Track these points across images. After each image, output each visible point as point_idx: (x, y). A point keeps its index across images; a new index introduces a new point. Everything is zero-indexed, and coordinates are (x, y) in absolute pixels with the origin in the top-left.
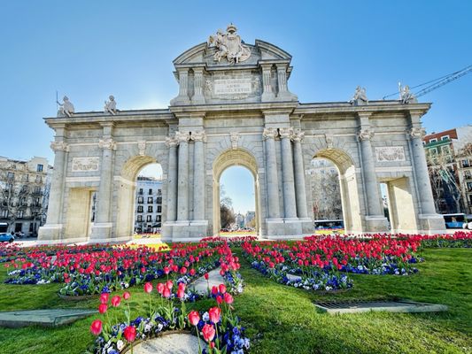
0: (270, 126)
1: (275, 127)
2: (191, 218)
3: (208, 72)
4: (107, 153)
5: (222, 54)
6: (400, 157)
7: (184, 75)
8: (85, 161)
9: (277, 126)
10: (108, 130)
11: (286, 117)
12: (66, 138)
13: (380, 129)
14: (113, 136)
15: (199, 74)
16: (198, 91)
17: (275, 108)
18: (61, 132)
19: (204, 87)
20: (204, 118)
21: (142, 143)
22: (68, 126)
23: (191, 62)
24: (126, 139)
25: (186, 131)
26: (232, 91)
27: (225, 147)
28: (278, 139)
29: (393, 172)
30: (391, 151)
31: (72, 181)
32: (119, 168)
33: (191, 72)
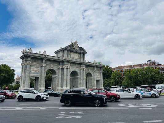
4: (43, 68)
5: (74, 48)
8: (36, 69)
10: (44, 61)
11: (85, 66)
14: (46, 63)
16: (69, 56)
18: (30, 59)
20: (70, 63)
22: (32, 58)
23: (68, 48)
24: (48, 64)
25: (67, 66)
26: (75, 57)
27: (73, 70)
28: (83, 70)
29: (98, 79)
30: (98, 74)
31: (31, 75)
32: (45, 72)
33: (68, 50)
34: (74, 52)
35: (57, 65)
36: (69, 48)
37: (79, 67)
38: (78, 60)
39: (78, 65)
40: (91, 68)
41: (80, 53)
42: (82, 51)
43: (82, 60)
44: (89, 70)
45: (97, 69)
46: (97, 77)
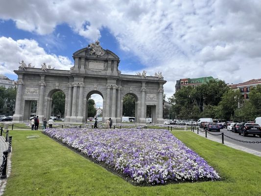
1: (111, 85)
2: (76, 115)
3: (87, 59)
4: (42, 87)
5: (93, 52)
6: (155, 98)
7: (77, 60)
8: (32, 90)
9: (112, 84)
10: (43, 78)
11: (115, 81)
12: (23, 79)
13: (149, 87)
14: (45, 80)
15: (83, 60)
16: (82, 67)
17: (111, 78)
18: (21, 77)
19: (85, 65)
20: (84, 78)
21: (57, 84)
22: (24, 75)
23: (80, 55)
24: (50, 82)
25: (77, 83)
26: (96, 68)
28: (112, 89)
29: (151, 103)
30: (152, 96)
31: (26, 98)
32: (47, 94)
33: (80, 58)
34: (94, 60)
35: (65, 82)
36: (84, 54)
37: (104, 84)
38: (103, 73)
39: (103, 81)
40: (135, 84)
41: (106, 61)
42: (110, 57)
43: (109, 72)
44: (131, 89)
45: (150, 85)
46: (149, 101)
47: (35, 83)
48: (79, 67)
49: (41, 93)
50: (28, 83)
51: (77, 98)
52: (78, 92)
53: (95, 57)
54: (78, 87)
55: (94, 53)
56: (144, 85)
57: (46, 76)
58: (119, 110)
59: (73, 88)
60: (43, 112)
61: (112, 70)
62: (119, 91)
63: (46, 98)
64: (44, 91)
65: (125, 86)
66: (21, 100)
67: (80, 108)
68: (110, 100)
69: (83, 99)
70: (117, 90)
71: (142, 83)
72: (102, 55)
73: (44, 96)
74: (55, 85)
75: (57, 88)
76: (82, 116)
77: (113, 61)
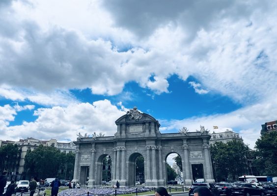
0: (147, 145)
2: (120, 179)
3: (128, 125)
4: (93, 154)
6: (200, 156)
7: (119, 126)
8: (86, 156)
9: (150, 145)
10: (93, 145)
11: (154, 142)
12: (80, 148)
13: (192, 144)
14: (95, 147)
15: (124, 126)
16: (123, 132)
17: (150, 139)
18: (78, 146)
19: (126, 130)
20: (125, 142)
21: (105, 150)
22: (80, 144)
23: (121, 122)
24: (99, 148)
25: (119, 147)
26: (136, 131)
27: (133, 152)
28: (151, 150)
29: (197, 162)
30: (196, 153)
31: (82, 164)
32: (97, 159)
33: (121, 125)
34: (134, 124)
36: (124, 120)
37: (144, 146)
38: (142, 135)
39: (142, 143)
41: (144, 123)
42: (147, 119)
43: (147, 134)
44: (172, 148)
45: (192, 142)
46: (194, 159)
47: (88, 151)
48: (121, 133)
49: (93, 159)
50: (83, 151)
51: (120, 161)
52: (120, 156)
53: (134, 121)
54: (121, 151)
55: (133, 118)
56: (185, 142)
57: (96, 144)
58: (161, 172)
59: (116, 152)
60: (94, 176)
61: (150, 131)
62: (160, 151)
63: (96, 163)
64: (95, 157)
65: (166, 145)
66: (78, 166)
67: (123, 171)
68: (150, 161)
69: (125, 162)
70: (157, 151)
71: (183, 141)
72: (140, 118)
73: (94, 162)
74: (103, 150)
75: (105, 153)
76: (125, 179)
77: (150, 123)
